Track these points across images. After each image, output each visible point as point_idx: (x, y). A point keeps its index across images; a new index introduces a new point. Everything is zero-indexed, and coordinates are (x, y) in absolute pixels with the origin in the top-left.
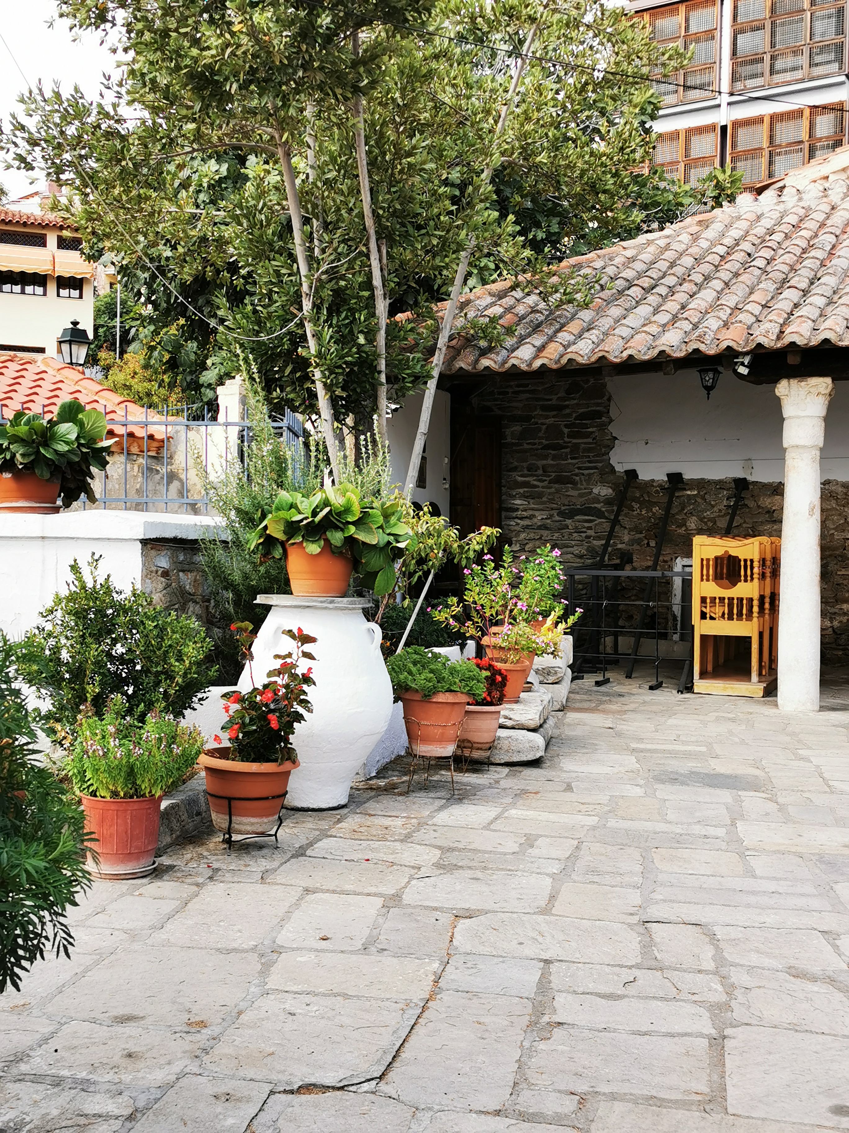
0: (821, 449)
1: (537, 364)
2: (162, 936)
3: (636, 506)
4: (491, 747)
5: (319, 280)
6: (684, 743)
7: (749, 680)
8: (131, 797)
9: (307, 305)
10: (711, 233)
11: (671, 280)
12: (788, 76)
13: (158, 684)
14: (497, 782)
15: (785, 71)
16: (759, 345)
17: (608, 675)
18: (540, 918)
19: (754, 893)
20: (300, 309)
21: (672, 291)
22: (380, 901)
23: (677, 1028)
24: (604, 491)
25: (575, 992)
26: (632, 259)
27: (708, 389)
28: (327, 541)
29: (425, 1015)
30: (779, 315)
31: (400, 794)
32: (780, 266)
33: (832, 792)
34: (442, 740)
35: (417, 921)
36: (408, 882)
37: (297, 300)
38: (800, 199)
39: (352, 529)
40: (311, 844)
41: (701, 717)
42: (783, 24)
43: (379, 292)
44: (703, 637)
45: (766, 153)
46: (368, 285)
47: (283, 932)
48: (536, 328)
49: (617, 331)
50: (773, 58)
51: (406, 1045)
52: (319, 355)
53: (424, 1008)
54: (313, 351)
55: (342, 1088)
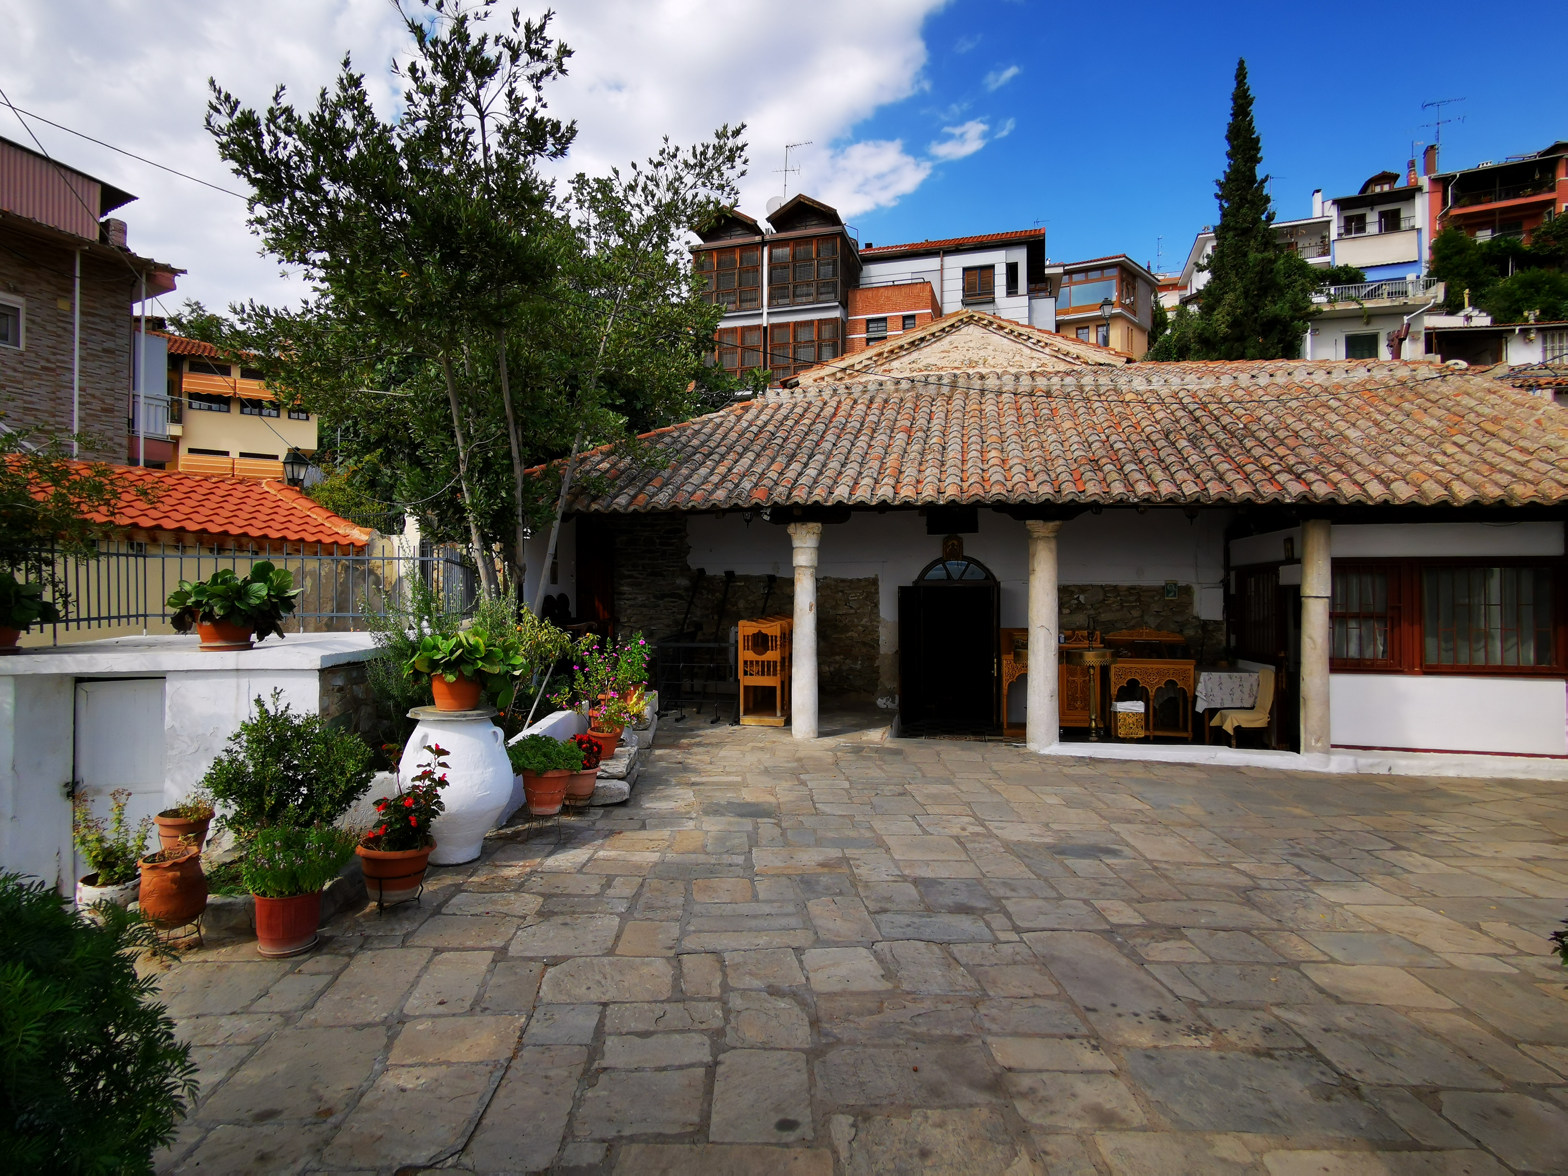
0: (816, 568)
1: (632, 508)
2: (311, 1016)
3: (704, 592)
4: (592, 795)
5: (472, 451)
6: (728, 774)
7: (775, 715)
8: (295, 894)
9: (463, 468)
10: (749, 416)
11: (723, 449)
12: (804, 299)
13: (325, 789)
14: (594, 823)
15: (802, 296)
16: (776, 503)
17: (685, 712)
18: (606, 960)
19: (755, 917)
20: (458, 471)
21: (723, 457)
22: (490, 955)
23: (687, 1060)
24: (683, 582)
25: (621, 1034)
26: (697, 432)
27: (748, 521)
28: (461, 673)
29: (508, 1075)
30: (788, 482)
31: (522, 842)
32: (791, 446)
33: (817, 814)
34: (551, 803)
35: (516, 973)
36: (515, 933)
37: (456, 464)
38: (805, 397)
39: (480, 663)
40: (446, 901)
41: (742, 748)
42: (800, 266)
43: (516, 461)
44: (746, 687)
45: (791, 346)
46: (508, 455)
47: (411, 1000)
48: (631, 481)
49: (685, 488)
50: (795, 287)
51: (489, 1110)
52: (472, 504)
53: (507, 1068)
54: (468, 502)
55: (430, 1167)
